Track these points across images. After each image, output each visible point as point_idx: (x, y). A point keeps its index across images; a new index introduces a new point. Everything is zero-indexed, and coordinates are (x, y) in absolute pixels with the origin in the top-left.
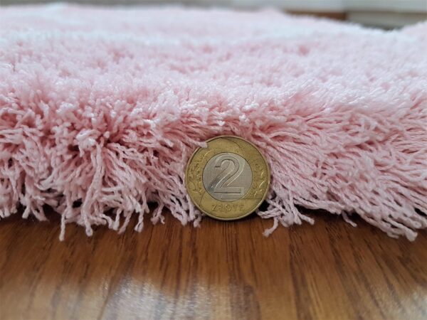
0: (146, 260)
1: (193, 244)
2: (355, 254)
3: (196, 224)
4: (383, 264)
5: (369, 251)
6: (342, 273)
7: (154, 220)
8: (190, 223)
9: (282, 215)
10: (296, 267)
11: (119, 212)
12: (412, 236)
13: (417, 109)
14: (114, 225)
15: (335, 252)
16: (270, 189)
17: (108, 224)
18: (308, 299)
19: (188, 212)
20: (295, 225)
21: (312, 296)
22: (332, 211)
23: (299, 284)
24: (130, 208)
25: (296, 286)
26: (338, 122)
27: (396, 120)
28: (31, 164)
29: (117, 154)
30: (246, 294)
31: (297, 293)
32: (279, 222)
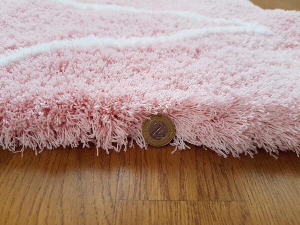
0: (129, 163)
1: (145, 157)
2: (204, 163)
3: (146, 149)
4: (213, 167)
5: (209, 162)
6: (197, 170)
7: (131, 147)
8: (144, 148)
9: (179, 145)
10: (182, 167)
11: (118, 145)
12: (226, 157)
13: (236, 104)
14: (117, 150)
15: (197, 162)
16: (175, 135)
17: (114, 149)
18: (184, 179)
19: (143, 143)
20: (183, 150)
21: (186, 178)
22: (198, 145)
23: (182, 174)
24: (123, 144)
25: (180, 174)
26: (203, 111)
27: (227, 110)
28: (84, 128)
29: (117, 123)
30: (164, 177)
31: (181, 176)
32: (178, 148)
